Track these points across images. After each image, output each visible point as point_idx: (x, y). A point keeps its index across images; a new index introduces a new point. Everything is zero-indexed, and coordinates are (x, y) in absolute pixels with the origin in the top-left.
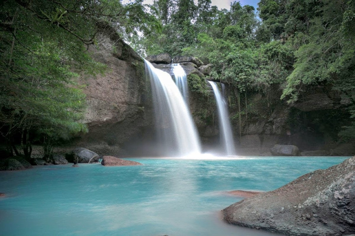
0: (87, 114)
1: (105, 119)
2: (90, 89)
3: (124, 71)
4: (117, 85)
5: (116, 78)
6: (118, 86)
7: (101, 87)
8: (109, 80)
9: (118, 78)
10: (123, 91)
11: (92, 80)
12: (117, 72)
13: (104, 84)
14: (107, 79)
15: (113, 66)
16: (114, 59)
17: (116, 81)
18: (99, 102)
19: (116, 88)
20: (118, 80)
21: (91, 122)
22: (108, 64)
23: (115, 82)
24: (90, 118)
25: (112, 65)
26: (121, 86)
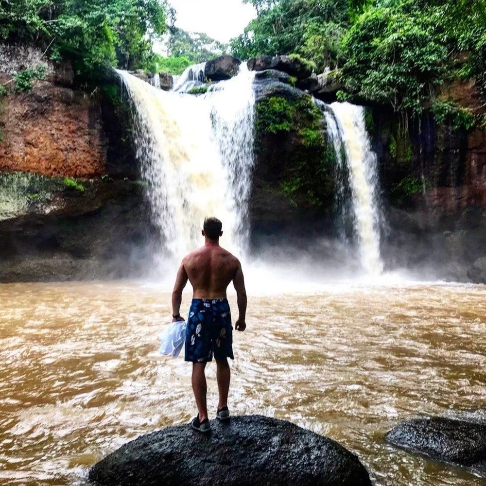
0: (4, 203)
1: (48, 211)
2: (12, 156)
3: (86, 112)
4: (74, 142)
5: (69, 128)
6: (76, 144)
7: (36, 149)
8: (54, 134)
9: (73, 128)
10: (90, 153)
11: (15, 138)
12: (69, 116)
13: (42, 143)
14: (49, 132)
15: (58, 105)
16: (57, 90)
17: (70, 135)
18: (32, 179)
19: (71, 148)
20: (73, 132)
21: (15, 217)
22: (47, 103)
23: (66, 136)
24: (12, 210)
25: (56, 103)
26: (82, 142)
